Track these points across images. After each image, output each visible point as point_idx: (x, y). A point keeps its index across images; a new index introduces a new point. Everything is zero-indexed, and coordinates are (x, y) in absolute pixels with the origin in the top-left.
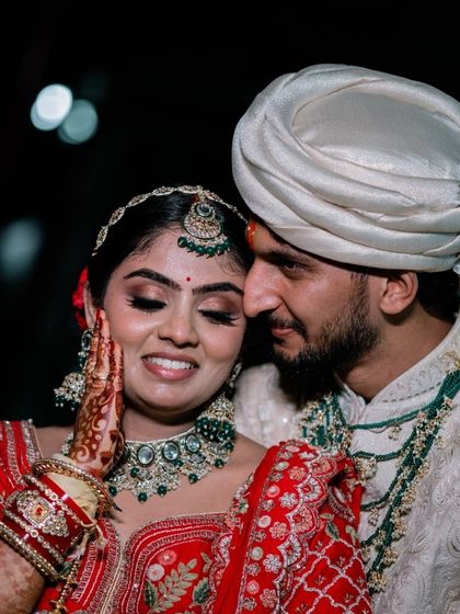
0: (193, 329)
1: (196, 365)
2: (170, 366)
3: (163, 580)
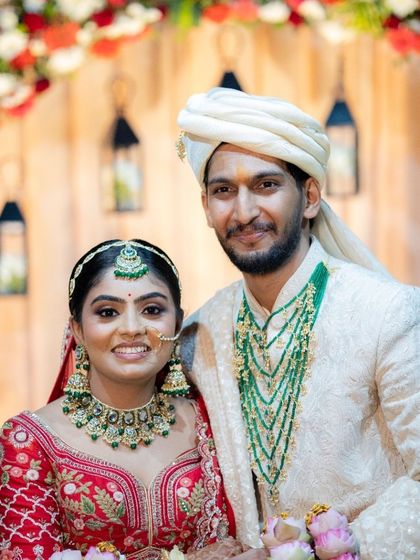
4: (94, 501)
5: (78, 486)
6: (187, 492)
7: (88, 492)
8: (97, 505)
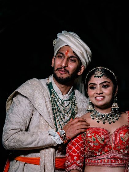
0: (101, 91)
1: (104, 97)
2: (100, 98)
3: (124, 136)
4: (96, 138)
5: (91, 134)
6: (123, 135)
7: (94, 135)
8: (97, 139)
